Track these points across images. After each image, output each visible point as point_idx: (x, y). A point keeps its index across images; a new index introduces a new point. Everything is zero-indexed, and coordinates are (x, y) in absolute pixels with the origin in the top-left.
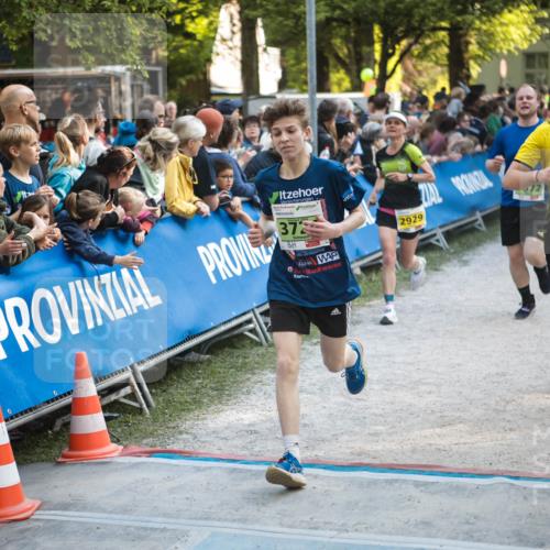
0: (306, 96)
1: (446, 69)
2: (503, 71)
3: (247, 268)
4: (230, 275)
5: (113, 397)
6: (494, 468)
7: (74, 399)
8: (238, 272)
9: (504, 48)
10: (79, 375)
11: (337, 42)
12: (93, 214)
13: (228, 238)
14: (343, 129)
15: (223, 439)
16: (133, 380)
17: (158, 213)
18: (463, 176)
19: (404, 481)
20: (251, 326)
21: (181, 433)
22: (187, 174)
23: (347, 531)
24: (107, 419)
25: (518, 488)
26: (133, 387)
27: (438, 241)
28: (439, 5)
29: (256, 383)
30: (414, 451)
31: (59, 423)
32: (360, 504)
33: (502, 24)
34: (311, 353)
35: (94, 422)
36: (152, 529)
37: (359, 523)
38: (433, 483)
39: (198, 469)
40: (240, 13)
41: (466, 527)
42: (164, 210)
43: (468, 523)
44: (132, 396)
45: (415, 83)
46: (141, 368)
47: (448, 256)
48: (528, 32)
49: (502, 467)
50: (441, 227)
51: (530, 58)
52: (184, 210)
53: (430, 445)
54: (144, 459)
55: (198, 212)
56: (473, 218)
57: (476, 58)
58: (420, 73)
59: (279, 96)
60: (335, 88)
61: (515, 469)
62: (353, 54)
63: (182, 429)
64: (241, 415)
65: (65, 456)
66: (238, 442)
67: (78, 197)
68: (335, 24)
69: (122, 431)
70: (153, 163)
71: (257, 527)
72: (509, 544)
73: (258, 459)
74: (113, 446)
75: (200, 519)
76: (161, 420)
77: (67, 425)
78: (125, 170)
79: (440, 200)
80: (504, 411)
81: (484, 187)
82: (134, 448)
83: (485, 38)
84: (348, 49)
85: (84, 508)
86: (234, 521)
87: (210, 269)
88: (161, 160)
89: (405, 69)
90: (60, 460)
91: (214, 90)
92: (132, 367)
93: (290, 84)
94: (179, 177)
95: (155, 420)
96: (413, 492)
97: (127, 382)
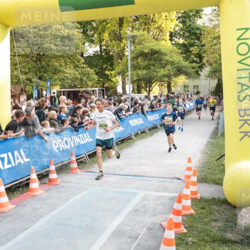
5: (81, 160)
7: (71, 161)
10: (72, 155)
14: (136, 103)
24: (78, 165)
35: (75, 165)
44: (85, 160)
46: (87, 154)
54: (84, 173)
69: (82, 167)
74: (79, 170)
76: (91, 165)
82: (83, 171)
92: (85, 154)
97: (84, 157)
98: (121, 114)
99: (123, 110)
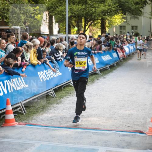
0: (65, 35)
1: (100, 29)
2: (114, 30)
3: (50, 78)
4: (46, 80)
5: (16, 110)
6: (112, 129)
7: (6, 110)
8: (48, 79)
9: (115, 25)
10: (7, 104)
11: (73, 22)
12: (11, 64)
13: (45, 70)
15: (44, 121)
16: (21, 106)
17: (28, 63)
18: (104, 56)
19: (90, 132)
20: (51, 93)
21: (33, 119)
22: (35, 54)
23: (76, 144)
24: (14, 116)
25: (118, 134)
26: (21, 107)
27: (98, 72)
28: (99, 13)
29: (52, 107)
30: (92, 124)
31: (2, 116)
32: (79, 138)
33: (114, 18)
34: (66, 100)
35: (11, 116)
36: (26, 143)
37: (78, 142)
38: (97, 132)
39: (37, 128)
40: (49, 14)
41: (105, 143)
42: (29, 63)
43: (105, 142)
44: (21, 110)
45: (92, 33)
46: (23, 103)
47: (100, 76)
48: (120, 21)
49: (114, 129)
50: (99, 69)
51: (121, 27)
52: (34, 63)
53: (96, 123)
54: (24, 126)
55: (38, 64)
56: (107, 67)
57: (108, 27)
58: (94, 30)
59: (58, 35)
60: (72, 33)
61: (117, 129)
62: (77, 25)
63: (33, 118)
64: (48, 115)
65: (3, 125)
66: (48, 122)
67: (7, 60)
68: (73, 17)
69: (18, 119)
70: (27, 51)
71: (53, 143)
72: (116, 148)
73: (53, 126)
74: (16, 122)
75: (38, 141)
76: (28, 116)
77: (4, 117)
78: (20, 53)
79: (99, 62)
80: (114, 115)
81: (110, 59)
82: (21, 123)
83: (110, 22)
84: (76, 23)
85: (8, 138)
86: (47, 141)
87: (41, 78)
88: (29, 50)
89: (90, 29)
90: (2, 126)
91: (41, 33)
92: (21, 102)
93: (61, 32)
94: (33, 55)
95: (26, 116)
96: (92, 135)
97: (19, 106)
98: (58, 55)
99: (60, 50)
